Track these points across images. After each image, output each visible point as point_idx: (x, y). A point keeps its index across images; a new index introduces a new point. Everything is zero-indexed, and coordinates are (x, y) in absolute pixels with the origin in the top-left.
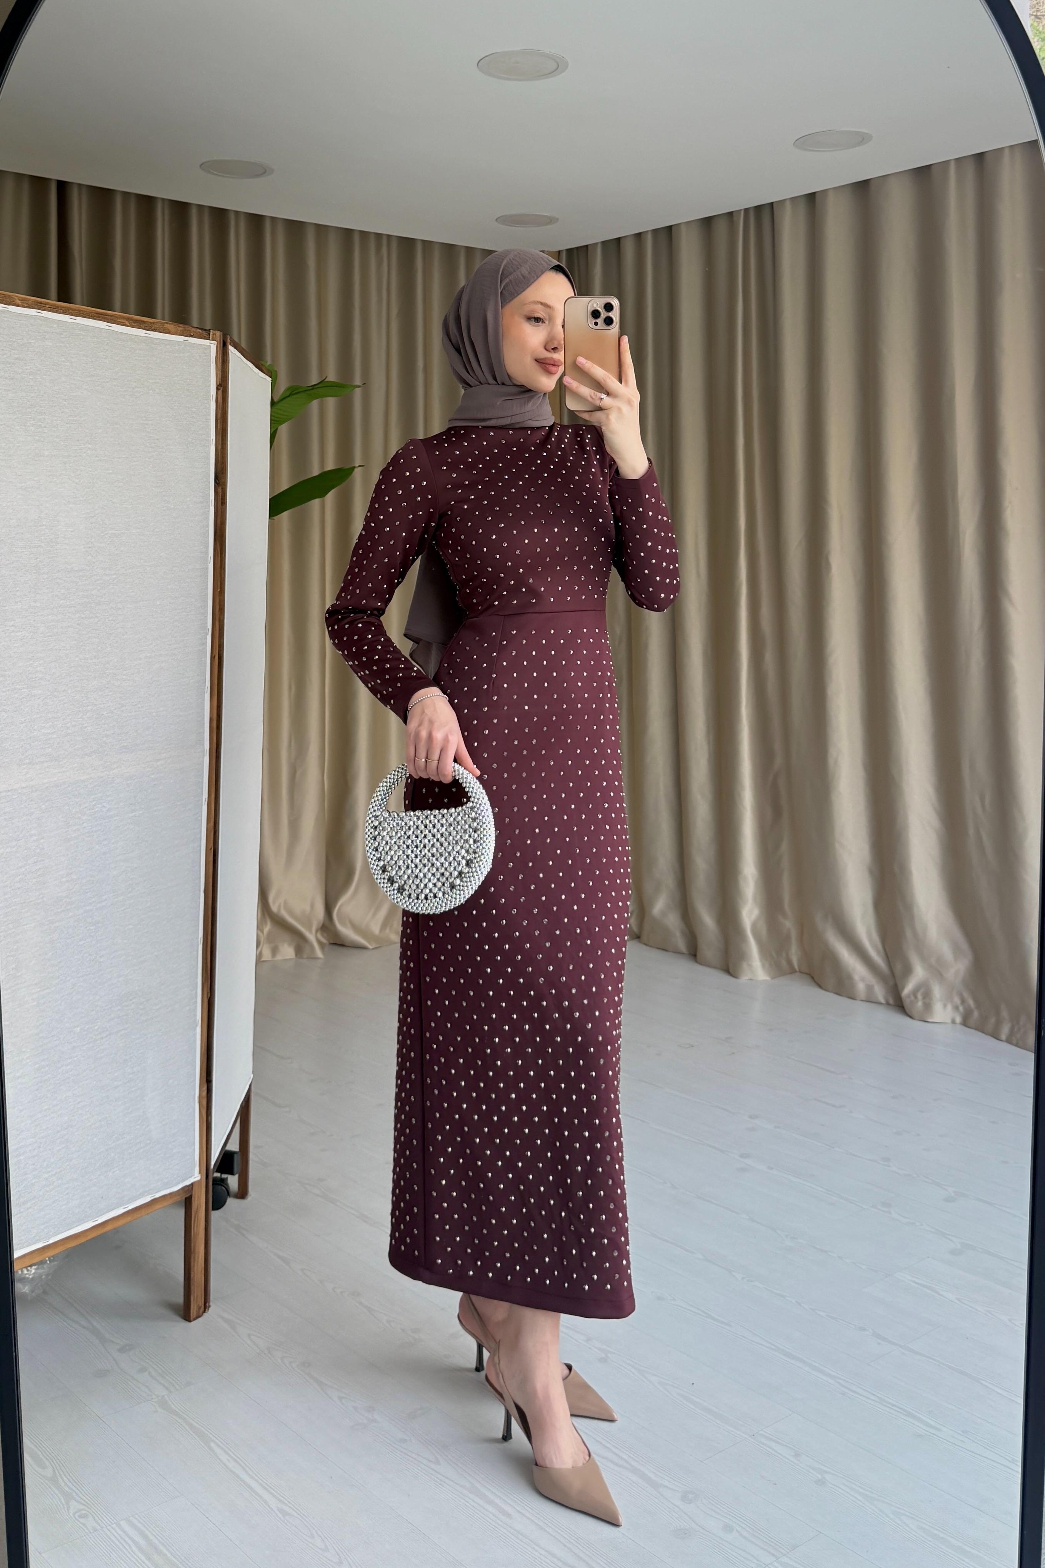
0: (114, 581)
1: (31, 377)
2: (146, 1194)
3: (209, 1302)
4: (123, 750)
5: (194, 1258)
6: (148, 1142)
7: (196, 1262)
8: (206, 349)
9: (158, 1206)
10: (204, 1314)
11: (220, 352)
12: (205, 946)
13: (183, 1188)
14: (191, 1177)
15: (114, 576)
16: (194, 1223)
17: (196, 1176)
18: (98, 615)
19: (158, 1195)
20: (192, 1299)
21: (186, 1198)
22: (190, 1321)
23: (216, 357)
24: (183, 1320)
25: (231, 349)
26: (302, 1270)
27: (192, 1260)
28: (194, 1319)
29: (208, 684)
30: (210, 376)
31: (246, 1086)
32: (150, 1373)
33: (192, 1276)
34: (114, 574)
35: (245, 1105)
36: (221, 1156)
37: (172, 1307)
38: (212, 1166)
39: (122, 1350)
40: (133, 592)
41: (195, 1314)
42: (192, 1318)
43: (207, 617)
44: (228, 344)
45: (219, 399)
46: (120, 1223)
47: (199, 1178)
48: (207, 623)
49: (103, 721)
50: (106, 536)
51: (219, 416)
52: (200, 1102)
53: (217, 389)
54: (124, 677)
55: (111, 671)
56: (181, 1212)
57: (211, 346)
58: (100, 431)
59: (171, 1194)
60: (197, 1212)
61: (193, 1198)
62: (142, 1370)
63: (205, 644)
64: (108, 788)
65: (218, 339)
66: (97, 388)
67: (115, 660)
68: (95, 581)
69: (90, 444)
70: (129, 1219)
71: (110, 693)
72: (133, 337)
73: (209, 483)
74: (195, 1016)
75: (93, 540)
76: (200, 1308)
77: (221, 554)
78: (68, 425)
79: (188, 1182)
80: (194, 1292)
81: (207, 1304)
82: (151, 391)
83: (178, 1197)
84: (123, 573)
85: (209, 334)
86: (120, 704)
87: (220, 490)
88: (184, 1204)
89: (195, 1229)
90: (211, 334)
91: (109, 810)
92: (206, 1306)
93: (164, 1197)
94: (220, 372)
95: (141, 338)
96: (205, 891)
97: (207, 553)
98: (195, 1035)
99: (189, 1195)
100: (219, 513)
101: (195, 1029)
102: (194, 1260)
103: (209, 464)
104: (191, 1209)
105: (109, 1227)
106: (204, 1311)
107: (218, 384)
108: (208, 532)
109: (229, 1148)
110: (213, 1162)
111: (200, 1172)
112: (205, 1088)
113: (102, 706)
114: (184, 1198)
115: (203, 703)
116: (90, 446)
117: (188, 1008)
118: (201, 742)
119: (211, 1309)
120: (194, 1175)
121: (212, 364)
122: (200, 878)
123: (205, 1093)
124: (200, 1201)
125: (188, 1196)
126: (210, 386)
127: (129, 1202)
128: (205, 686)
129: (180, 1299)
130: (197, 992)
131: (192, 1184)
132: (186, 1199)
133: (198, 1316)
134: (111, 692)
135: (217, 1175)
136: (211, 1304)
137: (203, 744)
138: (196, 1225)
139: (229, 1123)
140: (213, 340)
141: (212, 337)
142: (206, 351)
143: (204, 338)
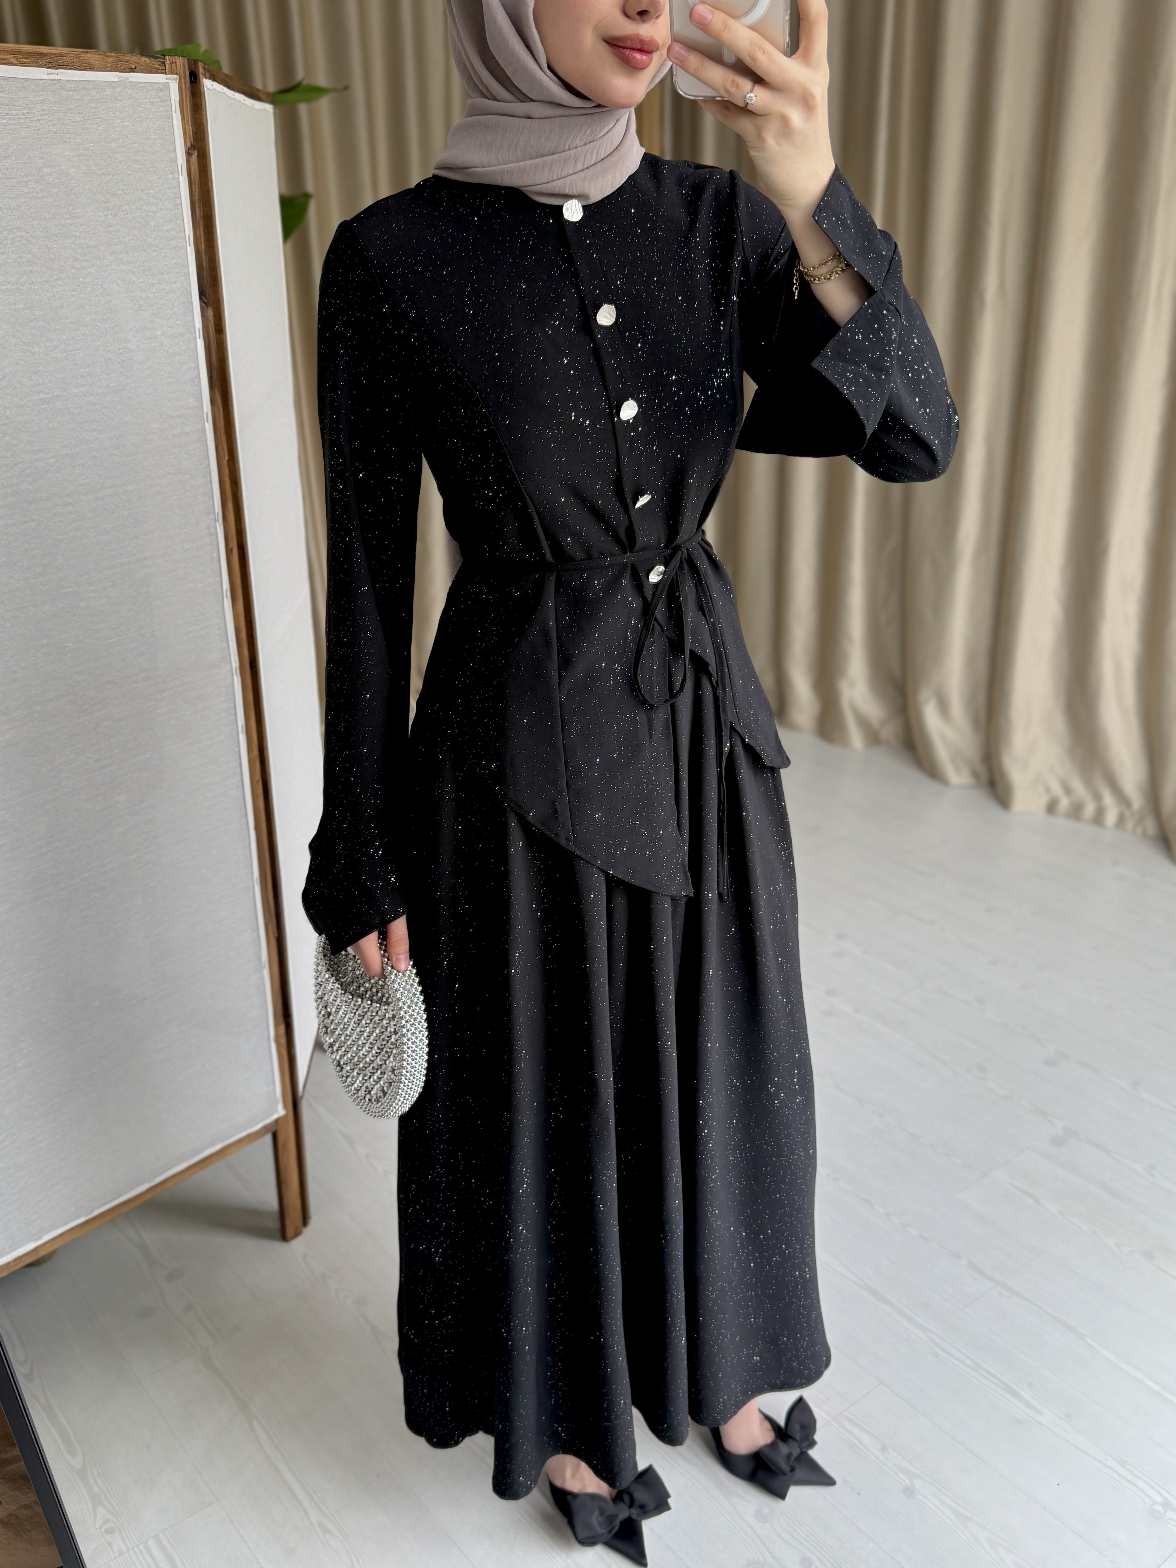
2: (213, 1144)
8: (161, 90)
9: (234, 1151)
10: (304, 1230)
11: (187, 91)
13: (266, 1126)
14: (276, 1113)
16: (282, 1155)
17: (281, 1111)
20: (288, 1219)
21: (273, 1132)
22: (288, 1241)
23: (181, 103)
24: (280, 1243)
25: (205, 84)
28: (292, 1239)
29: (227, 587)
30: (172, 133)
37: (266, 1232)
41: (292, 1233)
42: (290, 1237)
43: (212, 497)
44: (201, 76)
45: (193, 170)
47: (284, 1112)
51: (196, 196)
52: (277, 1041)
53: (189, 154)
57: (170, 82)
59: (257, 1130)
60: (284, 1144)
63: (215, 534)
65: (180, 71)
73: (192, 304)
74: (260, 958)
76: (297, 1227)
77: (225, 406)
79: (272, 1118)
81: (307, 1222)
83: (263, 1133)
85: (164, 63)
87: (210, 312)
88: (271, 1137)
90: (167, 62)
92: (305, 1219)
93: (240, 1141)
94: (189, 127)
97: (202, 408)
98: (261, 980)
99: (276, 1131)
100: (214, 346)
101: (263, 972)
103: (187, 274)
104: (277, 1144)
106: (305, 1226)
107: (189, 145)
108: (198, 377)
111: (285, 1106)
112: (283, 1026)
114: (269, 1133)
115: (223, 611)
118: (227, 658)
119: (311, 1222)
121: (174, 115)
122: (247, 816)
123: (283, 1030)
124: (288, 1133)
125: (274, 1129)
126: (175, 151)
128: (223, 589)
130: (259, 934)
131: (279, 1117)
133: (299, 1233)
136: (311, 1218)
137: (231, 662)
138: (285, 1156)
140: (172, 74)
141: (171, 68)
142: (161, 94)
143: (157, 71)
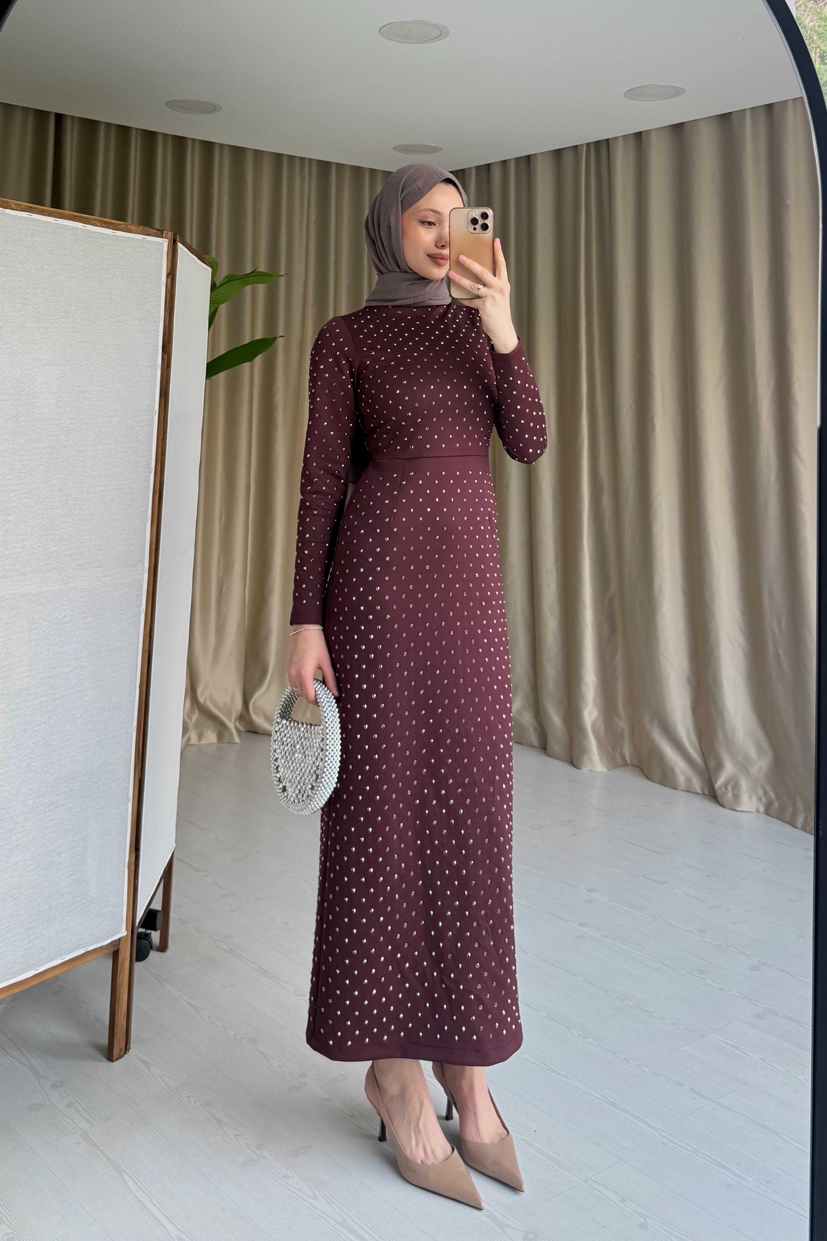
0: (78, 428)
1: (20, 265)
2: (81, 947)
3: (130, 1045)
4: (79, 567)
5: (119, 1006)
6: (84, 901)
7: (120, 1009)
8: (160, 245)
9: (89, 958)
10: (125, 1055)
11: (171, 248)
12: (138, 734)
13: (112, 943)
14: (119, 933)
15: (78, 425)
16: (120, 975)
17: (123, 932)
18: (64, 456)
19: (90, 948)
20: (115, 1041)
21: (114, 950)
22: (113, 1062)
23: (168, 252)
24: (108, 1061)
25: (180, 246)
26: (209, 1017)
27: (117, 1005)
28: (117, 1060)
29: (150, 514)
30: (162, 266)
31: (169, 854)
32: (76, 1108)
33: (116, 1021)
34: (78, 423)
35: (168, 871)
36: (145, 915)
37: (99, 1048)
38: (137, 924)
39: (54, 1086)
40: (93, 437)
41: (117, 1055)
42: (114, 1059)
43: (151, 458)
44: (177, 241)
45: (168, 283)
46: (58, 972)
47: (125, 934)
48: (151, 464)
49: (64, 543)
50: (74, 392)
51: (168, 298)
52: (129, 867)
53: (167, 277)
54: (82, 507)
55: (73, 502)
56: (110, 963)
57: (164, 243)
58: (73, 308)
59: (101, 947)
60: (122, 964)
61: (120, 952)
62: (70, 1105)
63: (149, 481)
64: (65, 599)
65: (170, 237)
66: (72, 274)
67: (76, 493)
68: (63, 428)
69: (64, 318)
70: (65, 968)
71: (71, 520)
72: (103, 235)
73: (158, 350)
74: (128, 793)
75: (63, 395)
76: (121, 1050)
77: (165, 408)
78: (48, 304)
79: (116, 937)
80: (117, 1036)
81: (128, 1047)
82: (115, 278)
83: (107, 951)
84: (86, 422)
85: (163, 233)
86: (77, 529)
87: (166, 356)
88: (112, 955)
89: (121, 978)
90: (164, 233)
91: (64, 617)
92: (127, 1048)
93: (95, 950)
94: (170, 264)
95: (109, 236)
96: (140, 687)
97: (154, 407)
98: (127, 810)
99: (117, 948)
100: (165, 375)
101: (127, 804)
102: (119, 1007)
103: (158, 336)
104: (118, 961)
105: (47, 977)
106: (125, 1053)
107: (168, 272)
108: (155, 390)
109: (152, 907)
110: (138, 920)
111: (127, 929)
112: (134, 856)
113: (63, 531)
114: (113, 951)
115: (145, 529)
116: (64, 320)
117: (122, 786)
118: (142, 561)
119: (131, 1051)
120: (121, 931)
121: (164, 257)
122: (136, 676)
123: (133, 860)
124: (125, 954)
125: (115, 949)
126: (161, 274)
127: (65, 954)
128: (147, 515)
129: (105, 1041)
130: (130, 773)
131: (120, 939)
132: (114, 952)
133: (120, 1057)
134: (71, 518)
135: (142, 930)
136: (131, 1046)
137: (144, 564)
138: (121, 975)
139: (154, 886)
140: (166, 238)
141: (166, 236)
142: (159, 247)
143: (159, 237)
